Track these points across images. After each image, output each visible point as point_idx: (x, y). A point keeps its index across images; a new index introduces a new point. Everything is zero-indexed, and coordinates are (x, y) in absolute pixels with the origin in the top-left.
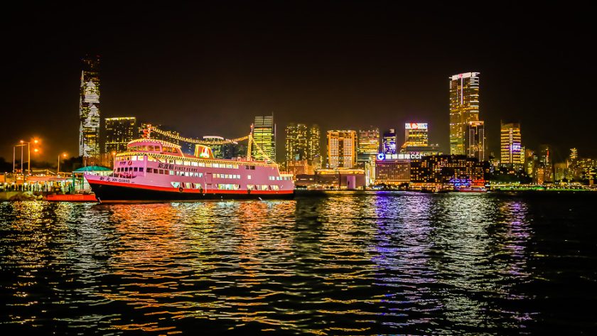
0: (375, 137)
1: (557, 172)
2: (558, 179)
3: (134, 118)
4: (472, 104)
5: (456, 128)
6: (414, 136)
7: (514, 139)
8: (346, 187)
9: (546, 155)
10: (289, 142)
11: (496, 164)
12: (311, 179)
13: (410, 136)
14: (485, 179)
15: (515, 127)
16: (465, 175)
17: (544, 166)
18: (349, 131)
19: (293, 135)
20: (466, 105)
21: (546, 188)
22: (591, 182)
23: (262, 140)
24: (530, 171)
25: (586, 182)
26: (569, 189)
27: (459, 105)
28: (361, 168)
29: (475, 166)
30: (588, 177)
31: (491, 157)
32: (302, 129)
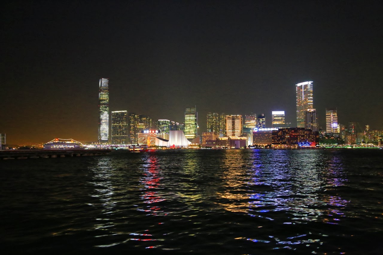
0: (254, 119)
1: (359, 138)
2: (359, 142)
3: (126, 111)
4: (309, 99)
5: (300, 113)
6: (277, 118)
7: (333, 119)
8: (234, 147)
9: (352, 128)
10: (209, 123)
11: (324, 133)
12: (214, 143)
13: (275, 118)
14: (316, 142)
15: (334, 112)
16: (304, 140)
17: (351, 134)
18: (238, 115)
19: (211, 119)
20: (305, 100)
21: (352, 147)
22: (379, 143)
23: (190, 121)
24: (343, 137)
25: (376, 143)
26: (366, 147)
27: (302, 100)
28: (245, 136)
29: (310, 134)
30: (377, 140)
31: (320, 130)
32: (216, 116)
